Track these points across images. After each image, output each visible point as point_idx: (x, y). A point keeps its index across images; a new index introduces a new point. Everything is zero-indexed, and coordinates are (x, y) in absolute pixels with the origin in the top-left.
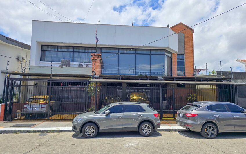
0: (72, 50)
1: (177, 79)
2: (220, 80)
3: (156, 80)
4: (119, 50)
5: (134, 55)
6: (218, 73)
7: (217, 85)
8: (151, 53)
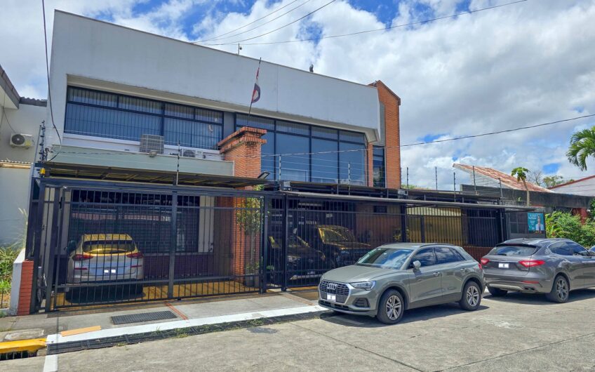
0: (158, 111)
1: (428, 198)
2: (474, 199)
3: (396, 197)
4: (275, 124)
5: (307, 139)
6: (465, 187)
7: (463, 209)
8: (341, 139)
